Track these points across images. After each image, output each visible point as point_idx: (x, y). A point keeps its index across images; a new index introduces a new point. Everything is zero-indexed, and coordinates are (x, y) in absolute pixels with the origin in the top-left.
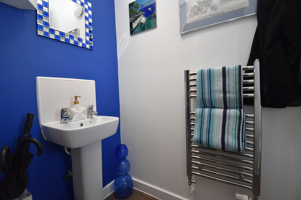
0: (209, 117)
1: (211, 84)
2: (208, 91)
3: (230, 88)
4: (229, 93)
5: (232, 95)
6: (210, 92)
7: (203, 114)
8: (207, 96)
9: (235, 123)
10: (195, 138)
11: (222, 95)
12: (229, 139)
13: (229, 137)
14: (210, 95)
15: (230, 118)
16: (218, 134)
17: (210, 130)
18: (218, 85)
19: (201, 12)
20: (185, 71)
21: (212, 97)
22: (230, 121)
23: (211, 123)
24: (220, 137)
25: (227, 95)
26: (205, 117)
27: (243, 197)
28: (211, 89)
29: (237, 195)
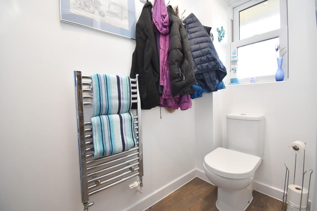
0: (109, 124)
1: (108, 91)
2: (106, 98)
3: (124, 95)
4: (123, 100)
5: (125, 102)
6: (107, 98)
7: (102, 122)
8: (104, 103)
9: (129, 124)
10: (97, 151)
11: (117, 101)
12: (127, 139)
13: (127, 138)
14: (107, 101)
15: (125, 121)
16: (119, 138)
17: (112, 137)
18: (114, 92)
19: (88, 8)
20: (75, 71)
21: (109, 103)
22: (125, 124)
23: (111, 130)
24: (121, 140)
25: (122, 101)
26: (105, 125)
27: (135, 185)
28: (109, 95)
29: (131, 186)
